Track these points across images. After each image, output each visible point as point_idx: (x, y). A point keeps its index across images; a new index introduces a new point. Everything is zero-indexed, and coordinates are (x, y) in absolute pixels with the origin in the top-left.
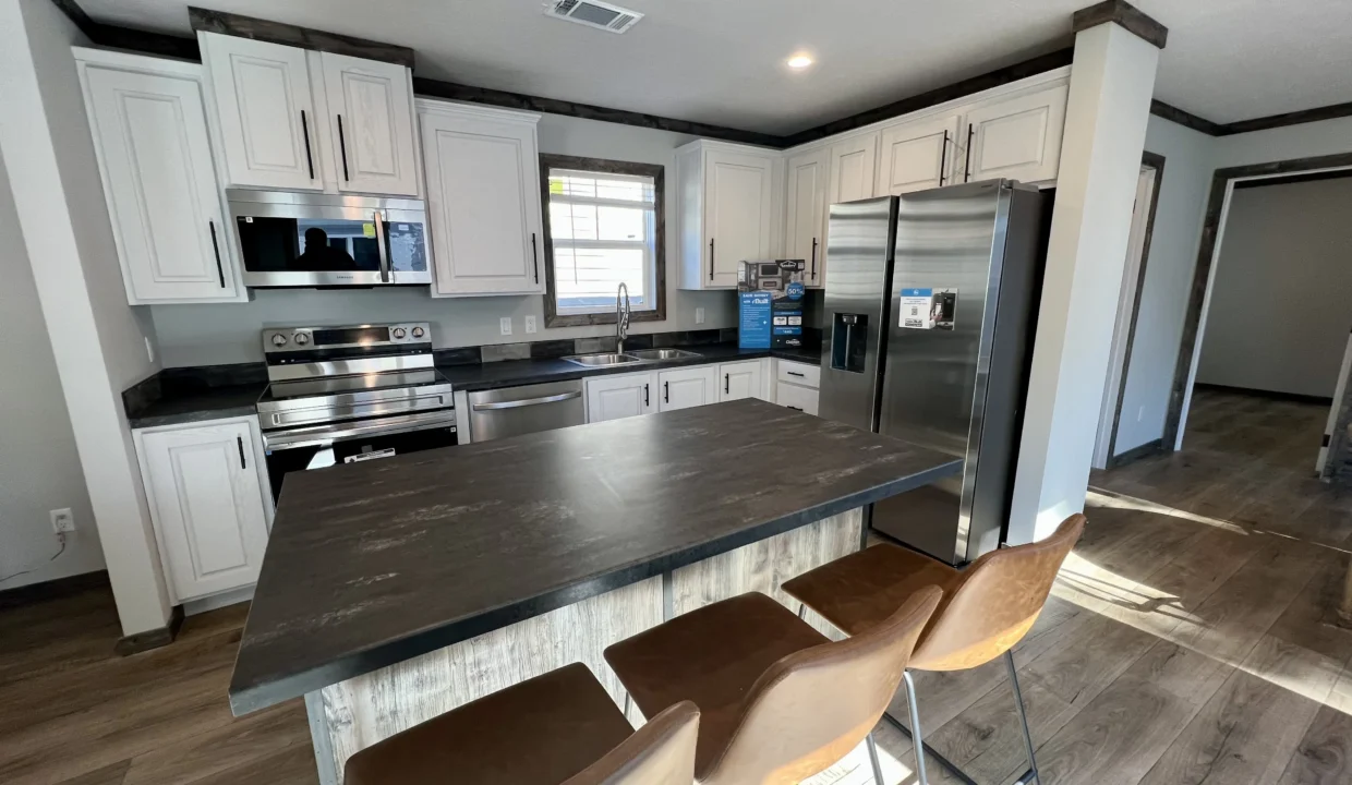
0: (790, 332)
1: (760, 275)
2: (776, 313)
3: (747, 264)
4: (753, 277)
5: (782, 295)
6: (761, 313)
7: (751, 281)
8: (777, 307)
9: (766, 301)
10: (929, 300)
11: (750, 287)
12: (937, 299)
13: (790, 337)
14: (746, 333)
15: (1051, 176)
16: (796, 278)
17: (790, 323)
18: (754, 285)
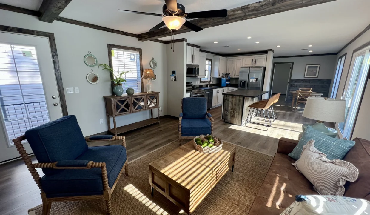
1: (224, 75)
5: (227, 78)
6: (224, 81)
10: (254, 79)
12: (255, 79)
14: (222, 84)
15: (265, 65)
16: (229, 76)
17: (228, 83)
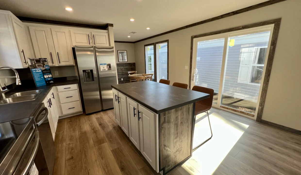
0: (50, 79)
1: (36, 63)
2: (44, 74)
3: (30, 59)
4: (34, 64)
5: (44, 69)
6: (40, 75)
7: (33, 65)
8: (44, 72)
9: (40, 71)
11: (34, 67)
13: (50, 81)
14: (37, 81)
16: (46, 64)
17: (49, 77)
18: (35, 66)
